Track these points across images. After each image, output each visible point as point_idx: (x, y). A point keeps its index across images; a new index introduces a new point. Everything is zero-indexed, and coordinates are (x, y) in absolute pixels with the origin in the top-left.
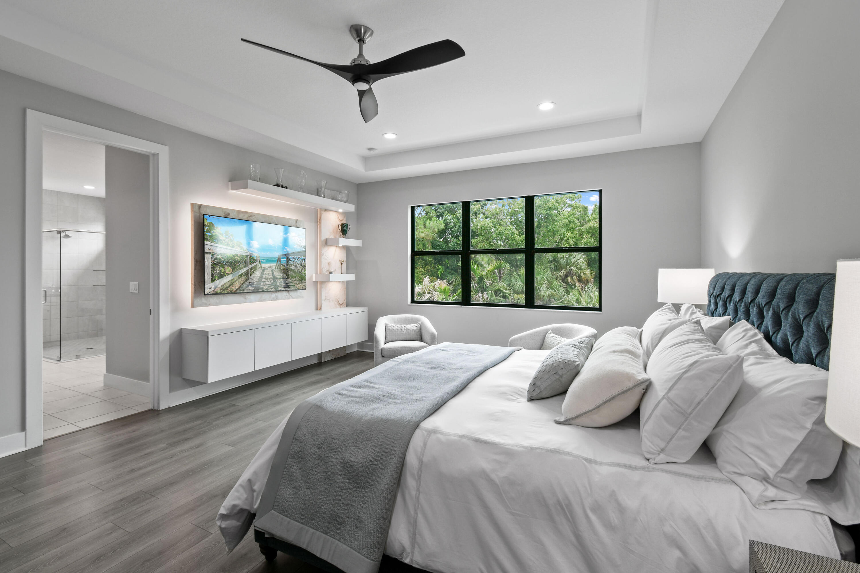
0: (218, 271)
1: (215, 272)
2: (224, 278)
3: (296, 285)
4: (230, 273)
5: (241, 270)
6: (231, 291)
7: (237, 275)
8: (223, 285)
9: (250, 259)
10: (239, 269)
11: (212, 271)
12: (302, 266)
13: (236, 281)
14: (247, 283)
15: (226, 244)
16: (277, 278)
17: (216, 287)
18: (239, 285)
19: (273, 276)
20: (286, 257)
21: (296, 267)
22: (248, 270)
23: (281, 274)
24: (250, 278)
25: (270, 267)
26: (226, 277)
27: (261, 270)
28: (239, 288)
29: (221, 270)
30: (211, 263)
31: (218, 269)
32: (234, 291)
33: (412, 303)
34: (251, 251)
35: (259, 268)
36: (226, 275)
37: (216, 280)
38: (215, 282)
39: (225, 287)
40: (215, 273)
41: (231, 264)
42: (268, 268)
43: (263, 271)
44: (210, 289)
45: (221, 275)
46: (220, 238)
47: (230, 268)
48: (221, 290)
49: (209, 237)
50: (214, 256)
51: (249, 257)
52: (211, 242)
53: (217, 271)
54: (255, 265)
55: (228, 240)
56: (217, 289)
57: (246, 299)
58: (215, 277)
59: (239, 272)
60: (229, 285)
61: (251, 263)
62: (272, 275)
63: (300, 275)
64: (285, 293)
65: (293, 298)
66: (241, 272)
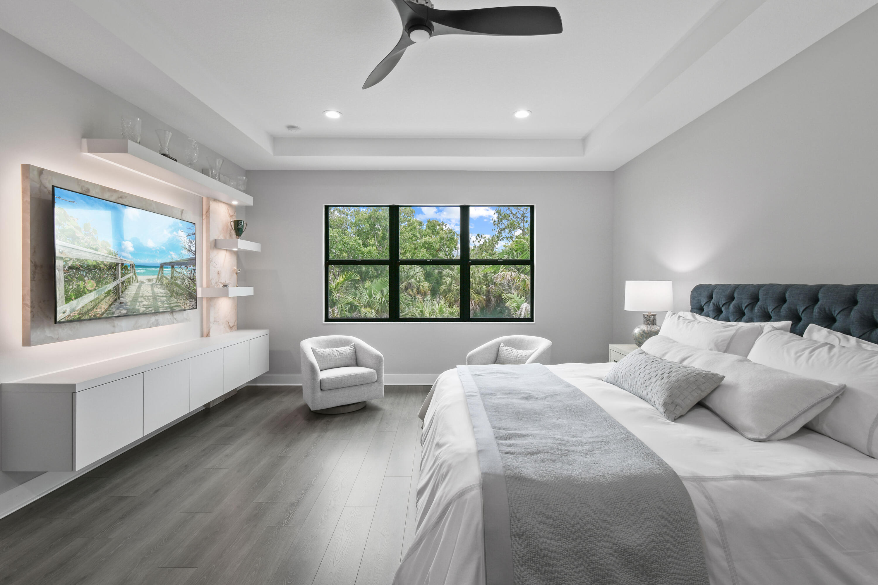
0: (75, 287)
1: (71, 287)
2: (84, 296)
3: (182, 305)
4: (93, 289)
5: (108, 285)
6: (94, 316)
7: (103, 293)
8: (83, 307)
9: (122, 269)
10: (107, 283)
11: (65, 286)
12: (190, 279)
13: (102, 300)
14: (117, 304)
15: (87, 244)
16: (158, 296)
17: (72, 311)
18: (106, 307)
19: (153, 293)
20: (170, 266)
21: (183, 281)
22: (118, 285)
23: (163, 291)
24: (121, 297)
25: (149, 280)
26: (86, 296)
27: (137, 285)
28: (106, 311)
29: (79, 285)
30: (64, 273)
31: (75, 282)
32: (98, 315)
33: (326, 321)
34: (123, 257)
35: (134, 281)
36: (87, 292)
37: (73, 300)
38: (71, 302)
39: (85, 309)
40: (71, 289)
41: (94, 275)
42: (147, 283)
43: (139, 287)
44: (64, 313)
45: (79, 292)
46: (77, 235)
47: (92, 281)
48: (79, 314)
49: (59, 232)
50: (68, 262)
51: (120, 265)
52: (63, 241)
53: (73, 286)
54: (129, 278)
55: (89, 239)
56: (73, 313)
57: (114, 326)
58: (70, 295)
59: (106, 287)
60: (92, 307)
61: (123, 274)
62: (151, 292)
63: (188, 291)
64: (168, 315)
65: (178, 322)
66: (109, 287)
